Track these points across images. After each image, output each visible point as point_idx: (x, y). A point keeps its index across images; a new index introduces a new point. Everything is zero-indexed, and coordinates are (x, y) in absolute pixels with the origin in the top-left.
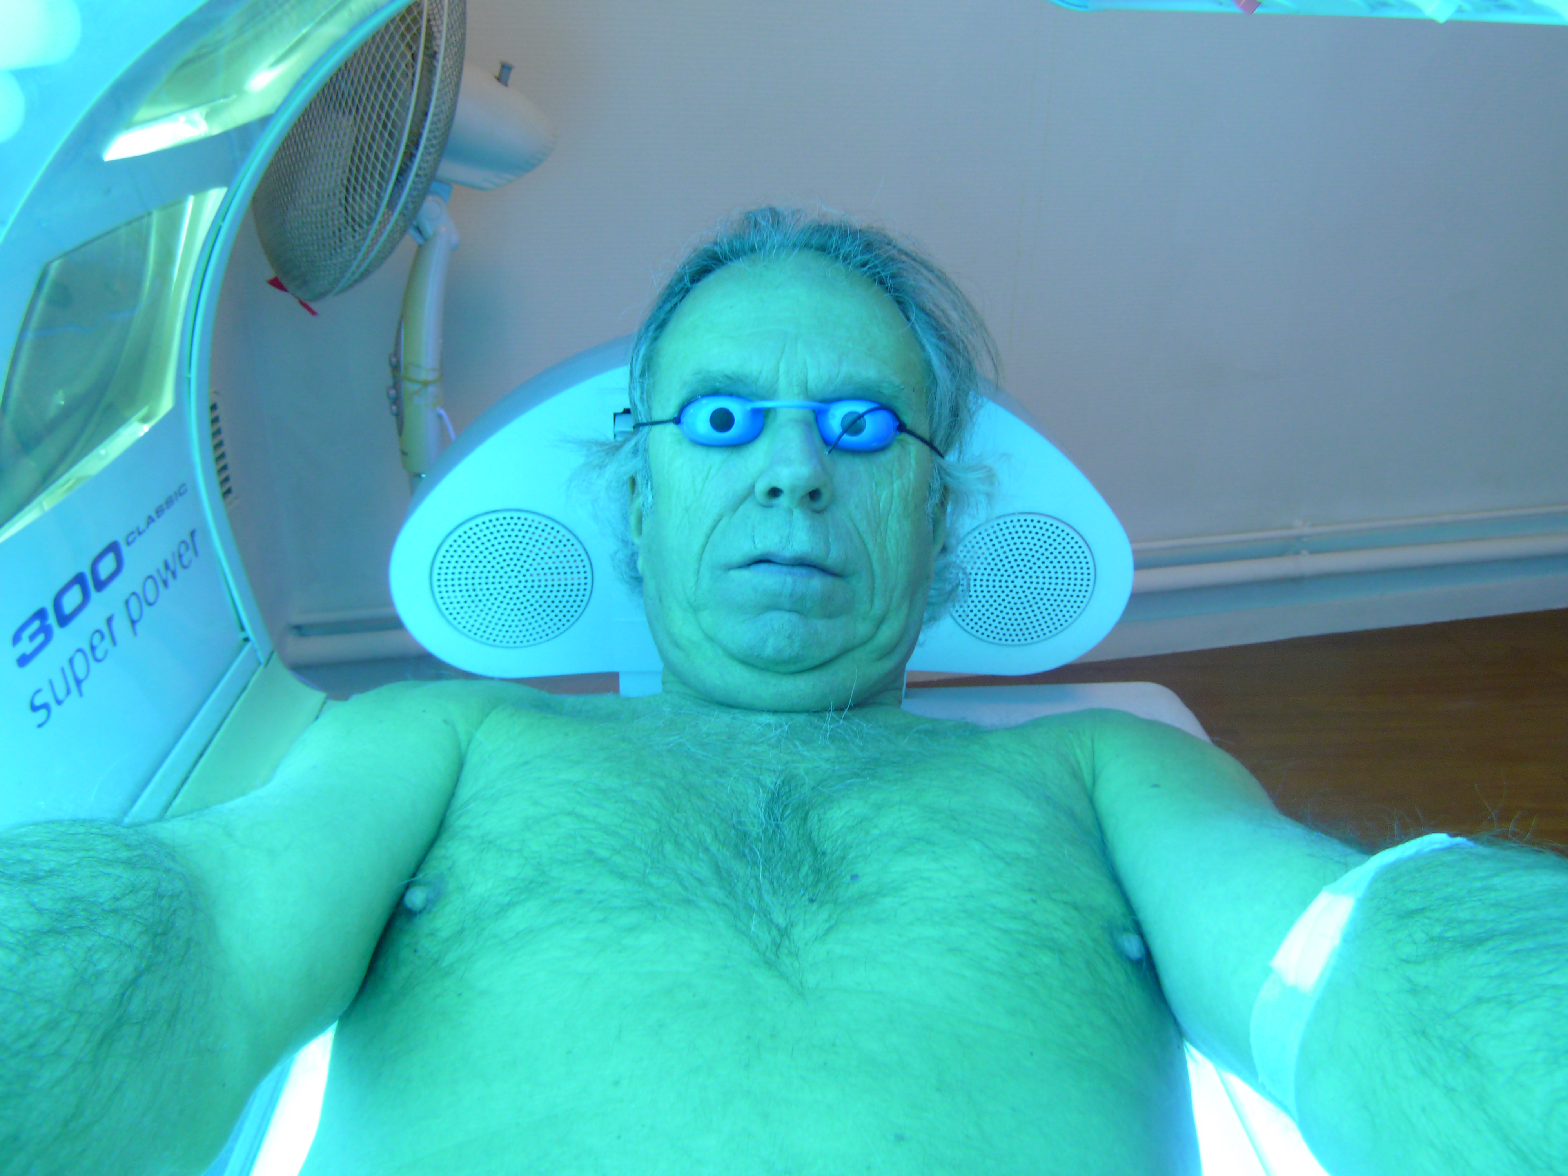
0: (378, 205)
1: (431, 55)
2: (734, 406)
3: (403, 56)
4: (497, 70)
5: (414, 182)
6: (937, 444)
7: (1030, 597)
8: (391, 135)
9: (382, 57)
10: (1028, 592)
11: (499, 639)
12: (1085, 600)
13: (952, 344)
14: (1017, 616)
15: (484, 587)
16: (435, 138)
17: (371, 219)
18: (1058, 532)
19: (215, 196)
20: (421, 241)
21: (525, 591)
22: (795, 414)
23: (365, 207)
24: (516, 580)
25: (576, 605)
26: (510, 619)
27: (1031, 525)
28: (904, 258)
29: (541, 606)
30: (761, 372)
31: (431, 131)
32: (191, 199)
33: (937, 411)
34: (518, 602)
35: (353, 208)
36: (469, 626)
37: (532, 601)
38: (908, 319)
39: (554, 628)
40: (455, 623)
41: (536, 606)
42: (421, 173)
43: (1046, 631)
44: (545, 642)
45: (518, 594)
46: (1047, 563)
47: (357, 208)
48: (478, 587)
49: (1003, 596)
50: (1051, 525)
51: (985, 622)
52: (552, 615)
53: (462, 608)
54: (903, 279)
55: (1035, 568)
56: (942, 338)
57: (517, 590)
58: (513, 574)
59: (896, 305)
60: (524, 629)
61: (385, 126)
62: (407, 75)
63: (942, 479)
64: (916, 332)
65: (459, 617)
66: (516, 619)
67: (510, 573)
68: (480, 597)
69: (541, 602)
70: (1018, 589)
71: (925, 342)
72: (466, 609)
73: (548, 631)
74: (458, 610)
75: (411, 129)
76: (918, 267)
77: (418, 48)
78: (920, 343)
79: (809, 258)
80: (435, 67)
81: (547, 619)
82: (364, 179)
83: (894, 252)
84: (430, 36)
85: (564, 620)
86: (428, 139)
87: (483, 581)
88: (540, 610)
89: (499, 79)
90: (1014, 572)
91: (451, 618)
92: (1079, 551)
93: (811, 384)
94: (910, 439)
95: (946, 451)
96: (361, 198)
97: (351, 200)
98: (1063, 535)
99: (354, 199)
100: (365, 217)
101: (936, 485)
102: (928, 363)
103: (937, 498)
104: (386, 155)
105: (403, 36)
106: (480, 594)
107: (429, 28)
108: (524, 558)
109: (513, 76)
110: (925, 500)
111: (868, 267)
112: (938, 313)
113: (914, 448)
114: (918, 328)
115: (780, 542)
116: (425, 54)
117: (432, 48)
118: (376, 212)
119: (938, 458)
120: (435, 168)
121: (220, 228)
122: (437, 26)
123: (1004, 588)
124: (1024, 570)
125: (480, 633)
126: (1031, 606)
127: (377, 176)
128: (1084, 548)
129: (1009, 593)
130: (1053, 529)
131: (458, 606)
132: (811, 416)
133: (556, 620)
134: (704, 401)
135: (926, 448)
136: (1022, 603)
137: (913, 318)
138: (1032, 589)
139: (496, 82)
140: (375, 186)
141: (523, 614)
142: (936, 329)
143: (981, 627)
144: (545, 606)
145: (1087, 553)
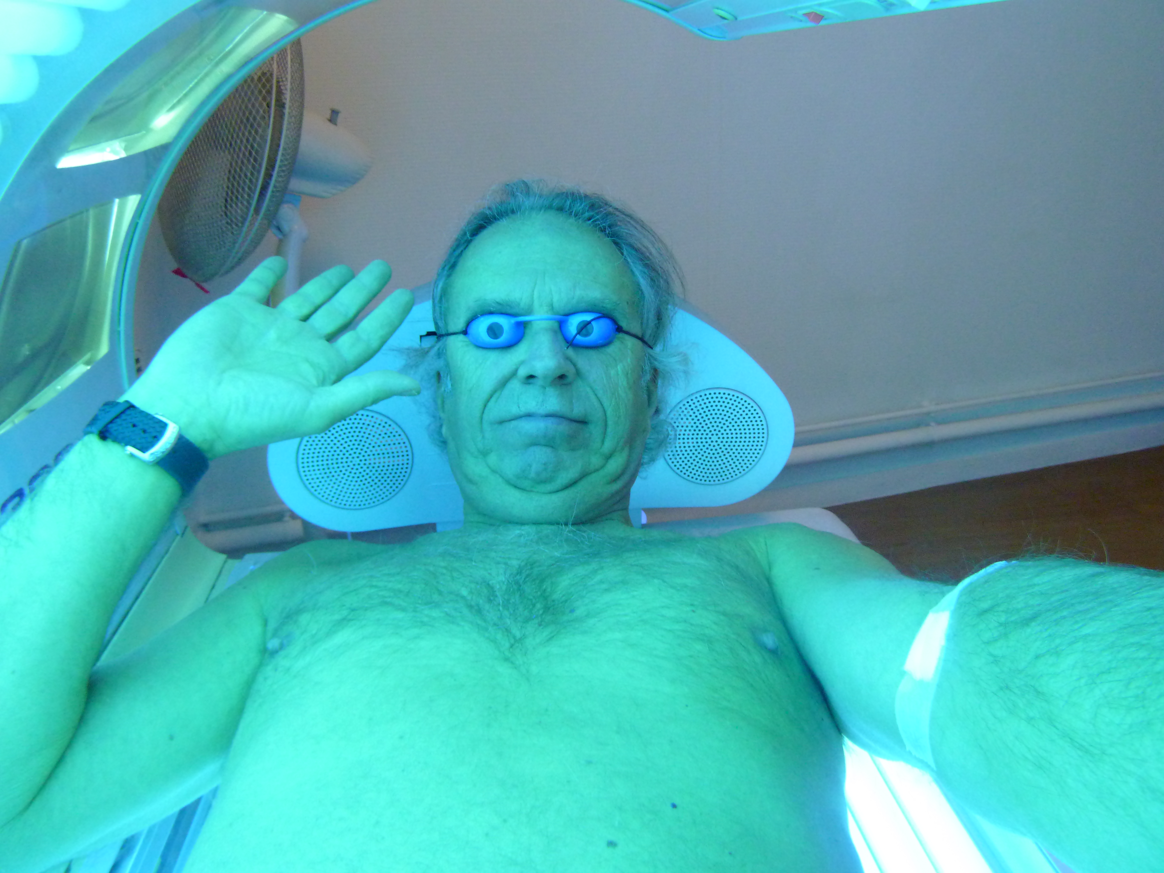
0: (248, 209)
1: (280, 105)
2: (502, 321)
3: (261, 105)
4: (328, 114)
5: (273, 192)
6: (646, 338)
7: (723, 449)
8: (255, 160)
9: (246, 107)
10: (721, 445)
11: (348, 503)
12: (762, 448)
13: (654, 270)
14: (716, 463)
15: (336, 466)
16: (287, 160)
17: (244, 219)
18: (738, 400)
19: (133, 201)
20: (280, 236)
21: (365, 467)
22: (544, 324)
23: (239, 211)
24: (358, 460)
25: (402, 475)
26: (355, 488)
27: (719, 396)
28: (617, 213)
29: (377, 477)
30: (521, 299)
31: (283, 155)
32: (117, 201)
33: (645, 316)
34: (360, 475)
35: (231, 213)
36: (326, 495)
37: (371, 474)
38: (622, 254)
39: (387, 493)
40: (316, 493)
41: (373, 477)
42: (277, 185)
43: (737, 472)
44: (381, 504)
45: (361, 470)
46: (733, 423)
47: (233, 212)
48: (331, 466)
49: (704, 449)
50: (733, 396)
51: (693, 469)
52: (385, 484)
53: (320, 482)
54: (617, 228)
55: (725, 427)
56: (647, 266)
57: (359, 467)
58: (355, 456)
59: (614, 246)
60: (366, 495)
61: (250, 154)
62: (265, 118)
63: (651, 363)
64: (628, 263)
65: (318, 489)
66: (360, 488)
67: (353, 455)
68: (333, 473)
69: (377, 474)
70: (714, 443)
71: (634, 269)
72: (323, 483)
73: (383, 496)
74: (318, 484)
75: (269, 156)
76: (628, 219)
77: (271, 99)
78: (632, 271)
79: (551, 216)
80: (284, 114)
81: (382, 487)
82: (238, 191)
83: (611, 209)
84: (280, 92)
85: (394, 487)
86: (281, 161)
87: (335, 461)
88: (376, 481)
89: (330, 121)
90: (710, 431)
91: (313, 490)
92: (755, 413)
93: (556, 305)
94: (627, 337)
95: (655, 344)
96: (237, 205)
97: (229, 207)
98: (742, 402)
99: (231, 206)
100: (240, 218)
101: (647, 368)
102: (638, 285)
103: (648, 377)
104: (252, 174)
105: (260, 92)
106: (333, 471)
107: (279, 87)
108: (363, 443)
109: (340, 118)
110: (640, 377)
111: (592, 220)
112: (644, 249)
113: (630, 342)
114: (629, 260)
115: (537, 405)
116: (276, 105)
117: (281, 100)
118: (247, 214)
119: (649, 350)
120: (288, 182)
121: (137, 223)
122: (284, 85)
123: (704, 443)
124: (718, 429)
125: (335, 500)
126: (724, 455)
127: (247, 189)
128: (758, 410)
129: (709, 447)
130: (735, 398)
131: (318, 481)
132: (556, 325)
133: (388, 487)
134: (482, 319)
135: (640, 343)
136: (718, 453)
137: (625, 253)
138: (724, 443)
139: (329, 123)
140: (246, 196)
141: (364, 484)
142: (641, 260)
143: (691, 472)
144: (380, 477)
145: (760, 414)
